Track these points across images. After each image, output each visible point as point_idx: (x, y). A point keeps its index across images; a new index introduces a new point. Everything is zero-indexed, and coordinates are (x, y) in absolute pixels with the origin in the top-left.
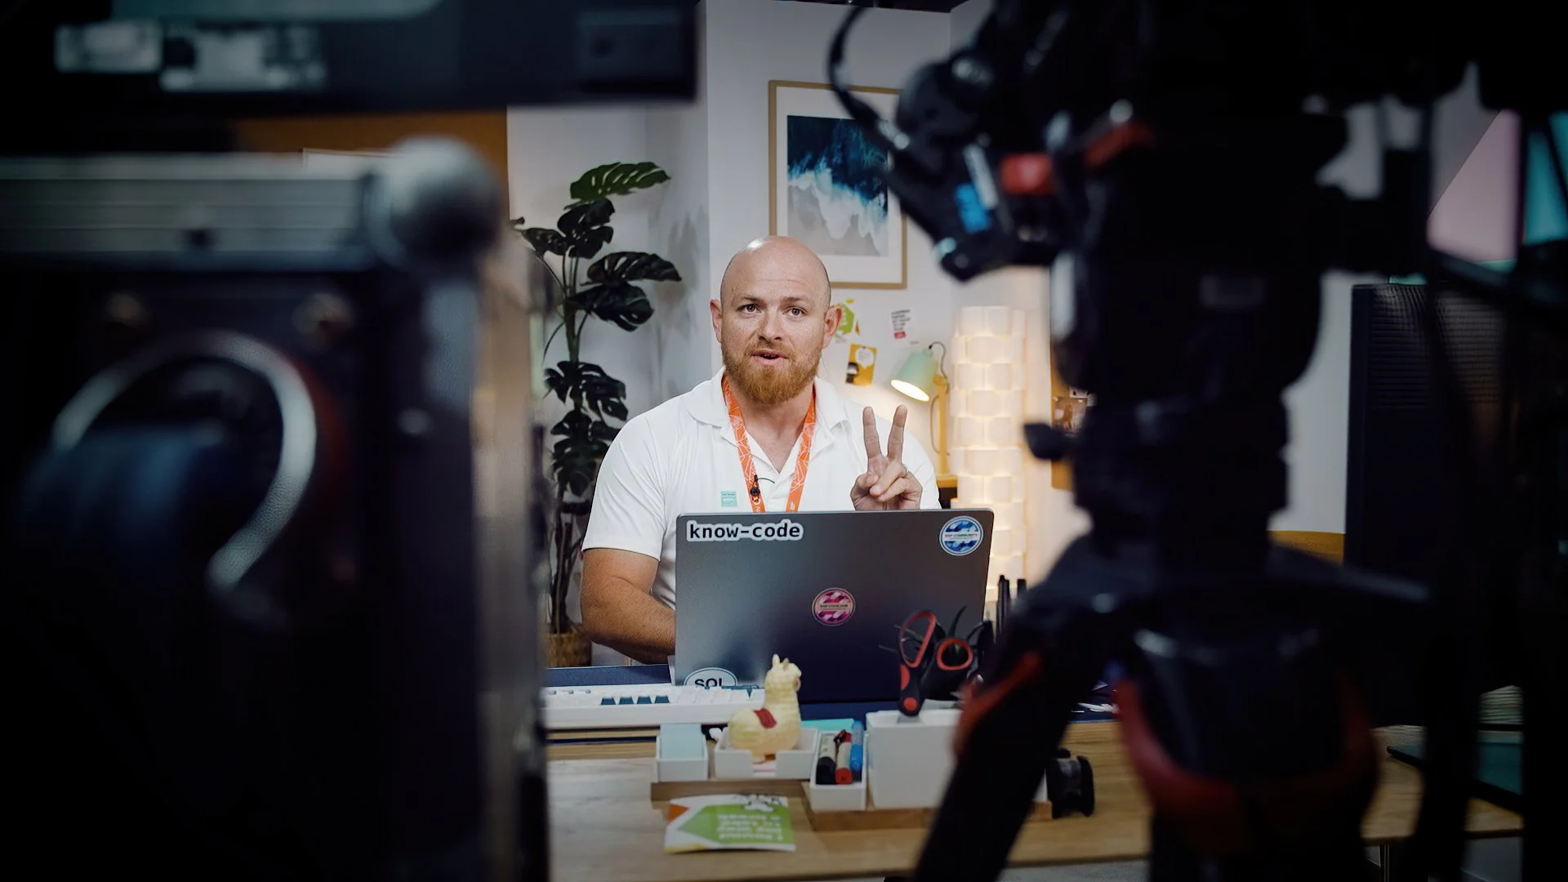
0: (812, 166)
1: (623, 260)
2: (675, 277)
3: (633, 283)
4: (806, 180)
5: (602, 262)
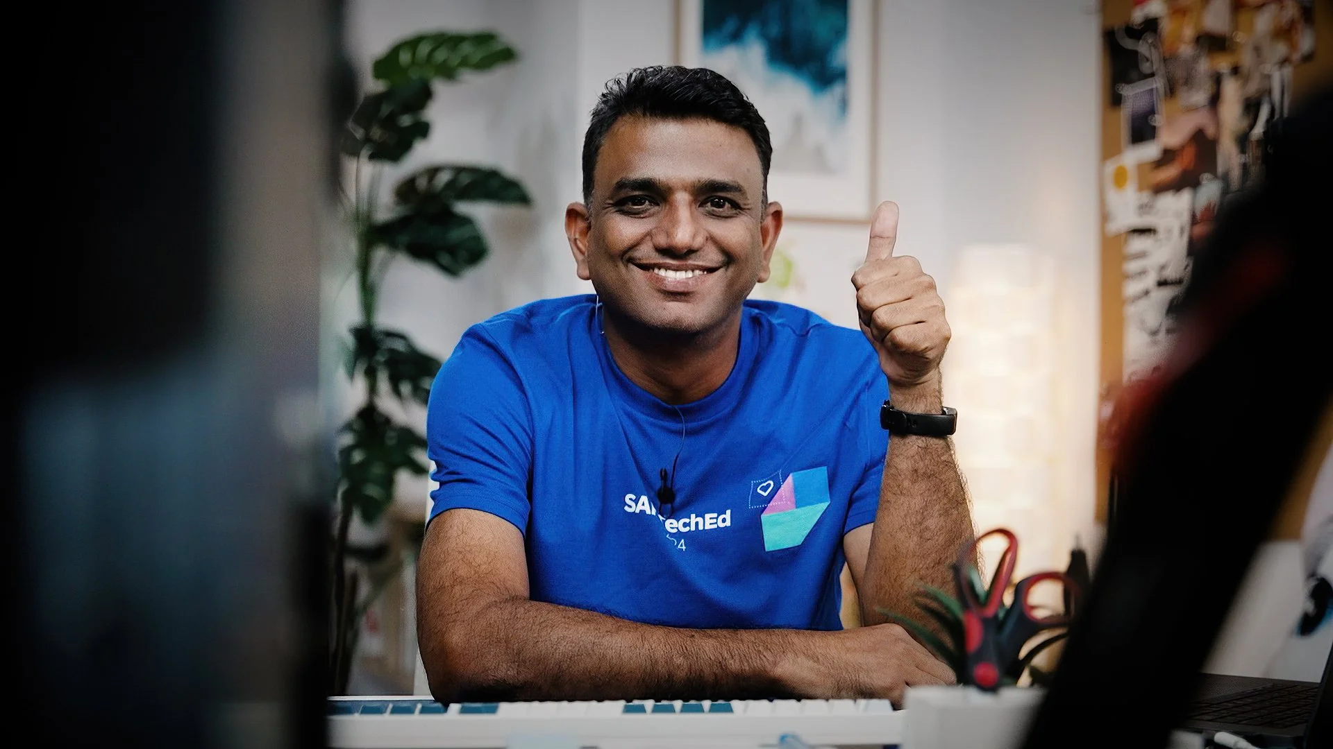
1: (447, 176)
2: (524, 198)
3: (461, 208)
5: (414, 175)
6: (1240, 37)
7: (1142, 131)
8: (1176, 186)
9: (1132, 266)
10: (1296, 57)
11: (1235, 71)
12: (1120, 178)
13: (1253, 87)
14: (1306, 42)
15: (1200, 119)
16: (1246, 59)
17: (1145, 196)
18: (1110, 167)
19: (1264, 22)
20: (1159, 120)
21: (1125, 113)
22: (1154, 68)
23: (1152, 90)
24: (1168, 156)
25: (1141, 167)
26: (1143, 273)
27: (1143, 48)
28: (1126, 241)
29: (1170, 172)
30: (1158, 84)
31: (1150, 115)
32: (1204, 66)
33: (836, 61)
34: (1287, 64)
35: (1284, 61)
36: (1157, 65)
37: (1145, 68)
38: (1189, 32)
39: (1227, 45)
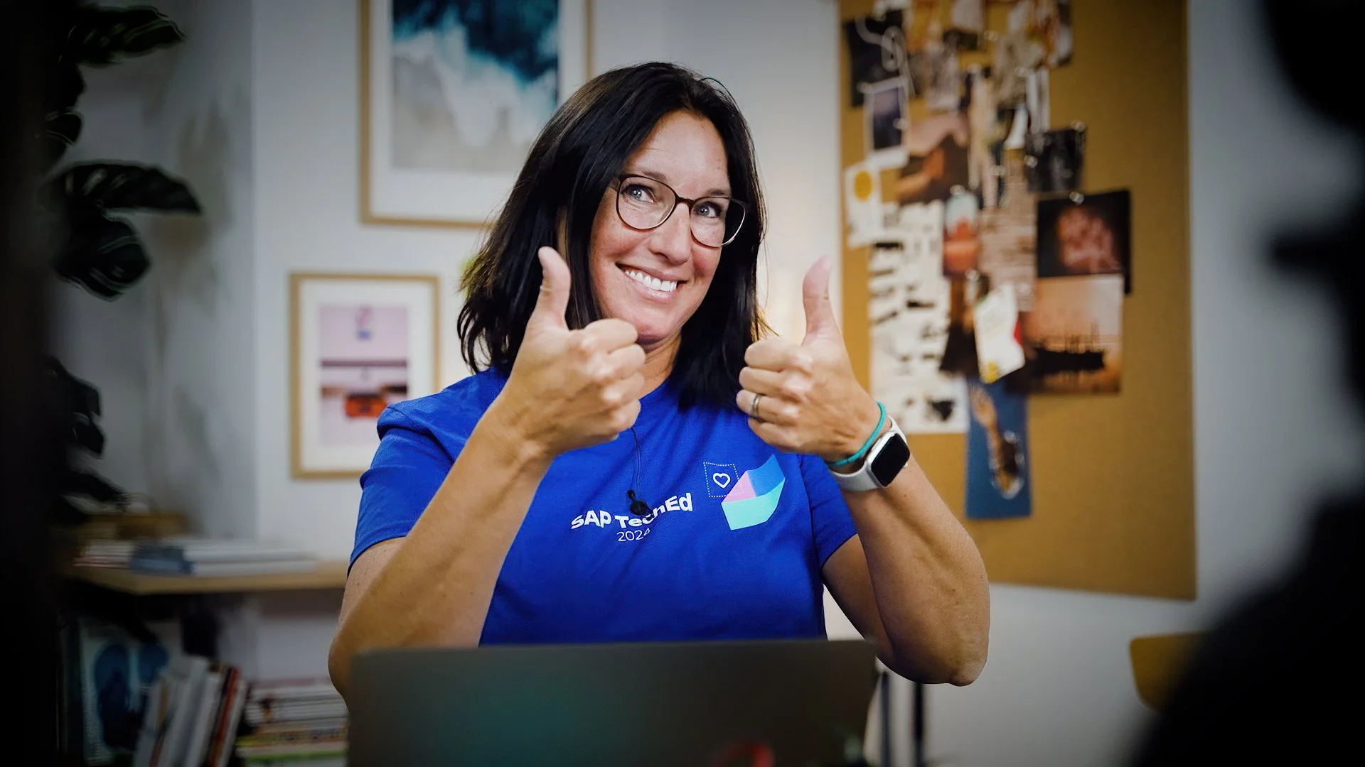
0: (432, 21)
1: (97, 177)
2: (190, 205)
3: (114, 215)
4: (422, 45)
5: (62, 179)
6: (992, 36)
7: (886, 135)
8: (926, 196)
9: (878, 284)
10: (1053, 60)
11: (987, 72)
12: (863, 187)
13: (1006, 92)
14: (1063, 45)
15: (950, 124)
16: (999, 60)
17: (892, 207)
18: (852, 174)
19: (1017, 20)
20: (903, 124)
21: (868, 112)
22: (899, 64)
23: (896, 90)
24: (915, 164)
25: (884, 173)
26: (890, 291)
27: (886, 43)
28: (871, 257)
29: (918, 182)
30: (903, 82)
31: (895, 118)
32: (953, 66)
33: (546, 47)
34: (1043, 67)
35: (1039, 65)
36: (900, 62)
37: (890, 65)
38: (936, 28)
39: (978, 44)
